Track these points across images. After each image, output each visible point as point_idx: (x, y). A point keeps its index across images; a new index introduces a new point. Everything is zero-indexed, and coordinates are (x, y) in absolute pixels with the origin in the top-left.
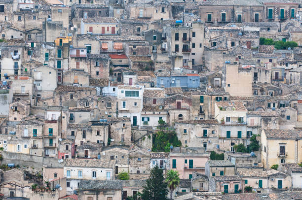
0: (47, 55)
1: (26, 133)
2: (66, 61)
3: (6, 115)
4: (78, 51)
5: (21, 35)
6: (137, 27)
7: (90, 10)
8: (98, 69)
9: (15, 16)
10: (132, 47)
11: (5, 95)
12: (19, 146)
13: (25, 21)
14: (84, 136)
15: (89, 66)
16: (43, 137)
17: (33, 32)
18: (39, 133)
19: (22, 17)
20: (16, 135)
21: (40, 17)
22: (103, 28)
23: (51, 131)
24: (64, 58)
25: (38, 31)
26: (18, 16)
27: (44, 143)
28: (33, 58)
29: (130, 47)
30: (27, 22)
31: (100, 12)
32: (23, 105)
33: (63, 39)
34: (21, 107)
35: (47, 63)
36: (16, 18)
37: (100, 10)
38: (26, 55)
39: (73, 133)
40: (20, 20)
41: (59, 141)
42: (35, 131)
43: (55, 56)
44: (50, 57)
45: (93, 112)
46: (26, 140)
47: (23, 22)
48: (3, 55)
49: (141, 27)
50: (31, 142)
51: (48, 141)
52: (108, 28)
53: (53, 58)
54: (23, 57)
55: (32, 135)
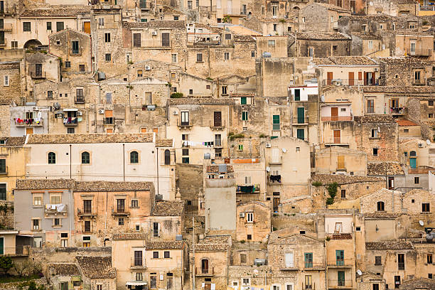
0: (276, 120)
1: (289, 261)
2: (313, 129)
3: (230, 231)
4: (334, 111)
5: (208, 87)
6: (414, 71)
7: (319, 43)
8: (376, 144)
9: (190, 53)
10: (427, 102)
11: (227, 189)
12: (275, 287)
13: (209, 62)
14: (401, 266)
15: (359, 138)
16: (325, 269)
17: (231, 81)
18: (317, 260)
19: (204, 54)
20: (269, 266)
21: (236, 54)
22: (351, 75)
23: (341, 255)
24: (310, 125)
25: (239, 80)
26: (196, 53)
27: (328, 281)
28: (250, 127)
29: (422, 102)
30: (213, 64)
31: (335, 48)
32: (264, 209)
33: (301, 89)
34: (261, 212)
35: (276, 134)
36: (193, 57)
37: (336, 43)
38: (235, 121)
39: (378, 262)
40: (200, 60)
41: (357, 276)
42: (309, 257)
43: (291, 120)
44: (282, 123)
45: (400, 220)
46: (291, 275)
47: (205, 65)
48: (193, 120)
49: (422, 71)
50: (301, 278)
51: (334, 276)
52: (360, 73)
53: (288, 124)
54: (231, 124)
55: (302, 266)
